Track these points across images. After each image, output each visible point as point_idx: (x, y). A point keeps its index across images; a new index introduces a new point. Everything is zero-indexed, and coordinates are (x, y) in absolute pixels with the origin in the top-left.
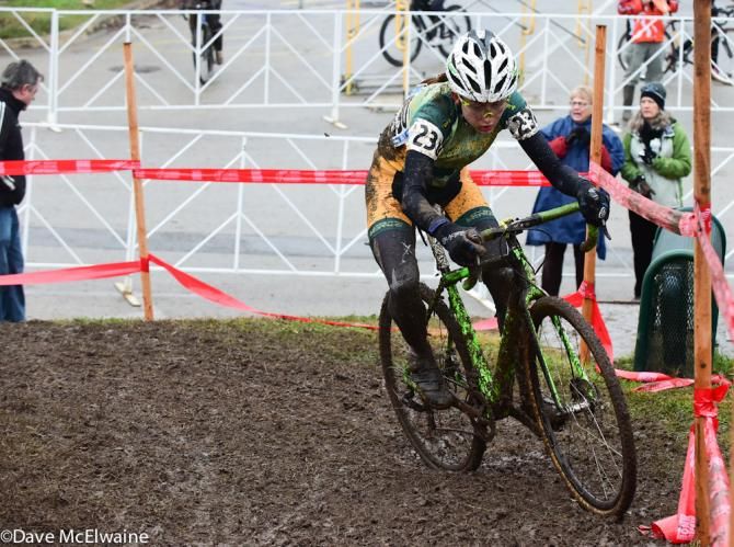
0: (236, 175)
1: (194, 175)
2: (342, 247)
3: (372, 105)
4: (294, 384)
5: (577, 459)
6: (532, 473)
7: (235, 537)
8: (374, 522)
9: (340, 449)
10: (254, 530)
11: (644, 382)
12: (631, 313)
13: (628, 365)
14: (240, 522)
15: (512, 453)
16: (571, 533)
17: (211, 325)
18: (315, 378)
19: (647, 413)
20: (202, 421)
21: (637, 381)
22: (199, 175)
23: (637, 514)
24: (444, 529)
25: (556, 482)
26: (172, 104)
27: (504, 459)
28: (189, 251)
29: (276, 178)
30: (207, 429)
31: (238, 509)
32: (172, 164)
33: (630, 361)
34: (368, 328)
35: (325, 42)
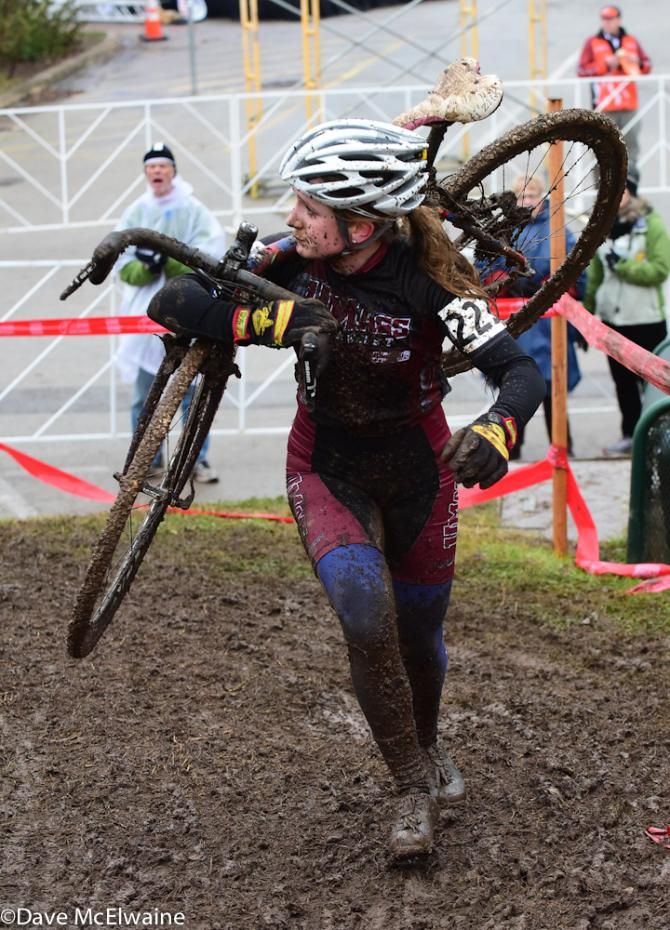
0: (86, 325)
1: (33, 328)
2: (247, 396)
3: (282, 210)
4: (163, 616)
5: (555, 713)
6: (493, 742)
7: (60, 888)
8: (264, 847)
9: (224, 717)
10: (87, 874)
11: (644, 577)
12: (619, 472)
13: (619, 550)
14: (68, 862)
15: (464, 705)
16: (550, 845)
17: (63, 529)
18: (195, 604)
19: (649, 627)
20: (32, 685)
21: (633, 578)
22: (39, 328)
23: (645, 808)
24: (365, 850)
25: (527, 755)
26: (34, 223)
27: (455, 716)
28: (54, 411)
29: (139, 327)
30: (37, 699)
31: (66, 838)
32: (13, 316)
33: (621, 545)
34: (271, 520)
35: (219, 134)
